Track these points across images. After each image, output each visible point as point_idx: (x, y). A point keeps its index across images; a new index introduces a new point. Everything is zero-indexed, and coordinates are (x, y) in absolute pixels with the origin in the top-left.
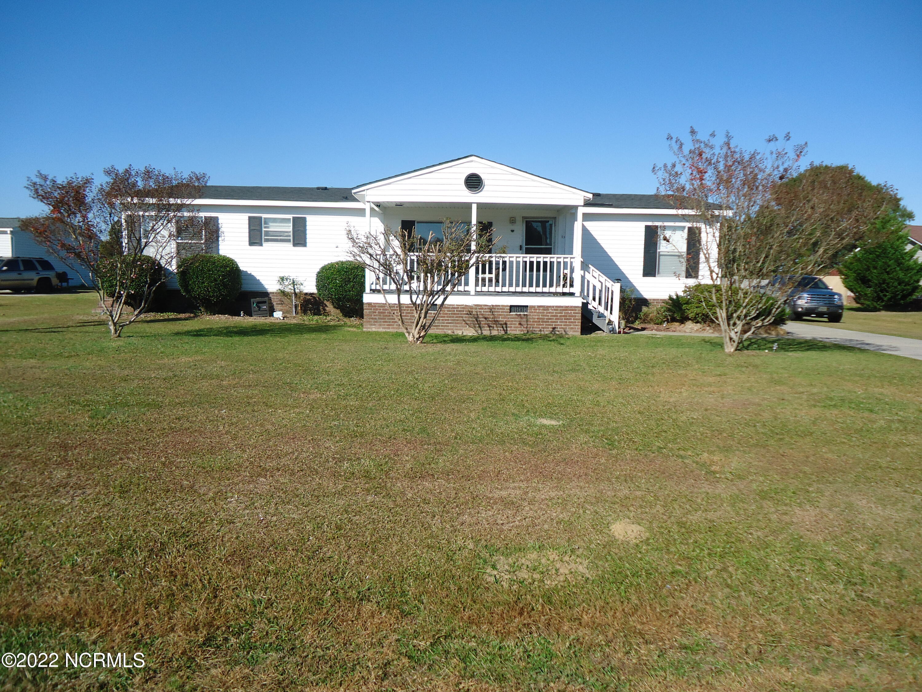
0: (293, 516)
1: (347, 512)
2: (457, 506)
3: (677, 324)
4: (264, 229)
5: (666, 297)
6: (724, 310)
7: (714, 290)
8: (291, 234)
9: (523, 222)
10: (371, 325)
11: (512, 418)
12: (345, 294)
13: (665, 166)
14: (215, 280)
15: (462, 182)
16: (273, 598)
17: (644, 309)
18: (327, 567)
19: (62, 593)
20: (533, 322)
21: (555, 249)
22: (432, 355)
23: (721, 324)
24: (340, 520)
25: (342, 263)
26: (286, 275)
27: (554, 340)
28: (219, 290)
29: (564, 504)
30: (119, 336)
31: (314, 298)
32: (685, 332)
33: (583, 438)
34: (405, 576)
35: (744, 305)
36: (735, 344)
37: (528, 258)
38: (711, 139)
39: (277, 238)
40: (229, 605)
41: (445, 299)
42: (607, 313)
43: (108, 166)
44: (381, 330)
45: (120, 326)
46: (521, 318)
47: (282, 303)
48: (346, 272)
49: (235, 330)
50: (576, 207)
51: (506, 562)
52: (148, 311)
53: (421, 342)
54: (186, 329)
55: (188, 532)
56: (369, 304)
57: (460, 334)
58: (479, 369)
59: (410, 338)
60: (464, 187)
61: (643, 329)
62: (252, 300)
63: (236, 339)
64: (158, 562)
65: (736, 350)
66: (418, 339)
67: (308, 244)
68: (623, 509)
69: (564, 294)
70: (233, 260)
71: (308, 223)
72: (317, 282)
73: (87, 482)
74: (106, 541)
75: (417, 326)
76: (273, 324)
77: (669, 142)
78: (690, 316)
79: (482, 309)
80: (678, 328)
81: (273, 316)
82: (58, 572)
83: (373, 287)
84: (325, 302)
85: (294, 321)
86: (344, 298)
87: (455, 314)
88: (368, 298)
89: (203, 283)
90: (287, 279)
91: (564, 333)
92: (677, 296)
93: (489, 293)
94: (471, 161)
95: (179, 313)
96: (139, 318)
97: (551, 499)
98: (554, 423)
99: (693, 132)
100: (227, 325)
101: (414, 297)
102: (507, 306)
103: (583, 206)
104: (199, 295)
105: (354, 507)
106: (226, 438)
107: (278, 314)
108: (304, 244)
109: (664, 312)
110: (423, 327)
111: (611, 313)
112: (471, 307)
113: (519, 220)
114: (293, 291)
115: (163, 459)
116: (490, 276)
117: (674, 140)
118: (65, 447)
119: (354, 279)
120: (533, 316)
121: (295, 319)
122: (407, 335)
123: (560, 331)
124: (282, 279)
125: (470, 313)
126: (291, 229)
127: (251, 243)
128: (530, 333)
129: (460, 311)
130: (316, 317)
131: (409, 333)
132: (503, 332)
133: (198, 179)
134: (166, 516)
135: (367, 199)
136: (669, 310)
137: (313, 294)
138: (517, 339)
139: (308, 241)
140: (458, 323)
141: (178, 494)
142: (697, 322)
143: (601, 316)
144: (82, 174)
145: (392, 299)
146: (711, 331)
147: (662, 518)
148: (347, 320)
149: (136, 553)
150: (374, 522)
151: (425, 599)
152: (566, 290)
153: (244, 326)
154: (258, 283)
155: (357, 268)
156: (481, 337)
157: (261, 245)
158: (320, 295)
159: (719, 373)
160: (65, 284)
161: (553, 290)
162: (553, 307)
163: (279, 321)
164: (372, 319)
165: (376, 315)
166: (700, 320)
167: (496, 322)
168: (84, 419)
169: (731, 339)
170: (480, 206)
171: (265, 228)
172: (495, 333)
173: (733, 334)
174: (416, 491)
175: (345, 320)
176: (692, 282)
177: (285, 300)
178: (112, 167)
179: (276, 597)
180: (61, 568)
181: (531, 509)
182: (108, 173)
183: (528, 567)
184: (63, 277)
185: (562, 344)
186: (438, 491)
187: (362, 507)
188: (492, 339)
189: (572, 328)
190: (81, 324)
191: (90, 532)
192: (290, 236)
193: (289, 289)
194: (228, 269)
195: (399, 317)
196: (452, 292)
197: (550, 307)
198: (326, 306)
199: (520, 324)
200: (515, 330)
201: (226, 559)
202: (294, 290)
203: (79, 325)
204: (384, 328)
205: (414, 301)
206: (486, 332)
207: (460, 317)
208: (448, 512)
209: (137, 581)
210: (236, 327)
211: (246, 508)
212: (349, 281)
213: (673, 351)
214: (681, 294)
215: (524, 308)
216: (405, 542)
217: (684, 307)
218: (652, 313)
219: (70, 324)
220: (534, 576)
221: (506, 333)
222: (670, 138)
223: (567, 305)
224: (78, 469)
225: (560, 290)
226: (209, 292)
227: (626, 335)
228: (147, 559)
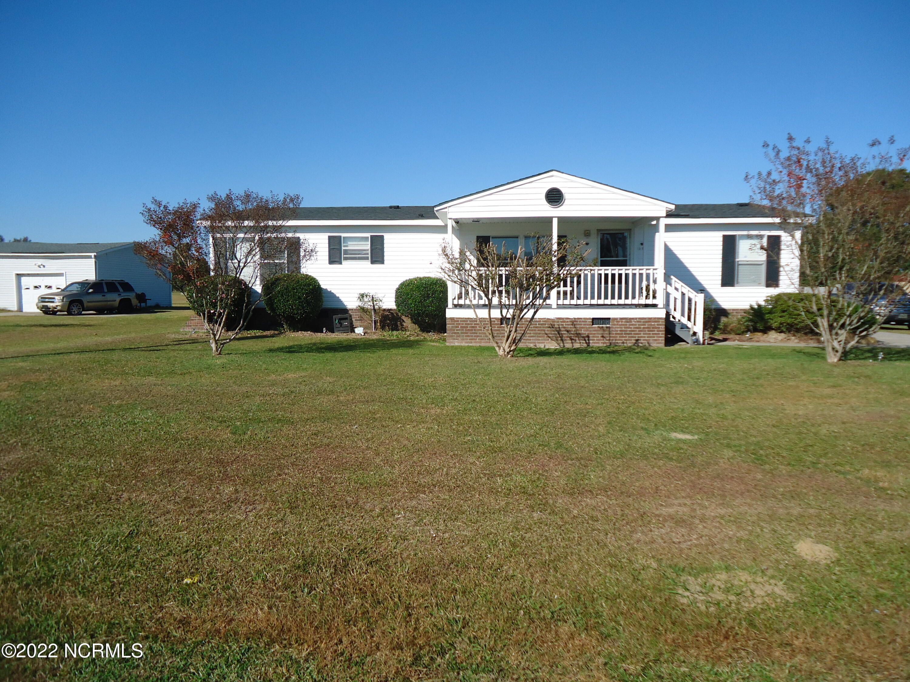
0: (464, 533)
1: (517, 529)
2: (627, 523)
3: (760, 334)
4: (343, 248)
5: (747, 307)
6: (826, 319)
7: (814, 299)
8: (369, 252)
9: (598, 234)
10: (454, 339)
11: (643, 433)
12: (424, 309)
13: (760, 174)
14: (299, 298)
15: (543, 196)
16: (467, 617)
17: (724, 320)
18: (513, 586)
19: (261, 609)
20: (616, 334)
21: (630, 260)
22: (528, 368)
23: (823, 333)
24: (513, 537)
25: (420, 278)
26: (366, 292)
27: (640, 352)
28: (303, 308)
29: (737, 521)
30: (220, 354)
31: (392, 313)
32: (769, 342)
33: (728, 453)
34: (595, 596)
35: (848, 313)
36: (839, 354)
37: (603, 270)
38: (806, 145)
39: (356, 256)
40: (426, 623)
41: (535, 313)
42: (689, 325)
43: (211, 193)
44: (464, 344)
45: (221, 344)
46: (604, 330)
47: (361, 319)
48: (425, 288)
49: (323, 346)
50: (658, 219)
51: (695, 582)
52: (248, 328)
53: (512, 356)
54: (277, 345)
55: (366, 548)
56: (452, 319)
57: (542, 347)
58: (583, 382)
59: (501, 352)
60: (544, 202)
61: (725, 340)
62: (334, 317)
63: (329, 355)
64: (345, 579)
65: (840, 360)
66: (508, 353)
67: (385, 262)
68: (803, 528)
69: (646, 306)
70: (315, 279)
71: (385, 241)
72: (396, 298)
73: (256, 498)
74: (289, 557)
75: (507, 340)
76: (356, 340)
77: (764, 150)
78: (774, 325)
79: (564, 322)
80: (762, 338)
81: (354, 332)
82: (251, 587)
83: (456, 302)
84: (403, 317)
85: (375, 337)
86: (423, 313)
87: (537, 327)
88: (450, 313)
89: (288, 301)
90: (367, 296)
91: (647, 345)
92: (759, 306)
93: (570, 307)
94: (552, 176)
95: (264, 330)
96: (240, 336)
97: (722, 517)
98: (688, 437)
99: (791, 139)
100: (313, 341)
101: (504, 311)
102: (590, 319)
103: (665, 217)
104: (283, 313)
105: (523, 524)
106: (370, 454)
107: (359, 330)
108: (382, 262)
109: (747, 321)
110: (514, 341)
111: (695, 324)
112: (553, 321)
113: (594, 232)
114: (372, 307)
115: (319, 475)
116: (565, 289)
117: (771, 147)
118: (220, 462)
119: (432, 294)
120: (615, 328)
121: (376, 335)
122: (497, 349)
123: (643, 342)
124: (362, 296)
125: (552, 326)
126: (368, 247)
127: (331, 262)
128: (612, 346)
129: (542, 324)
130: (395, 333)
131: (499, 347)
132: (585, 345)
133: (292, 200)
134: (340, 532)
135: (449, 216)
136: (750, 320)
137: (391, 310)
138: (602, 351)
139: (385, 258)
140: (540, 337)
141: (346, 510)
142: (782, 332)
143: (684, 327)
144: (192, 199)
145: (483, 313)
146: (796, 341)
147: (847, 538)
148: (425, 335)
149: (321, 569)
150: (547, 539)
151: (620, 619)
152: (650, 301)
153: (329, 341)
154: (338, 300)
155: (435, 284)
156: (565, 350)
157: (341, 263)
158: (399, 311)
159: (831, 384)
160: (143, 305)
161: (635, 302)
162: (636, 318)
163: (359, 337)
164: (455, 333)
165: (459, 330)
166: (785, 330)
167: (578, 335)
168: (226, 435)
169: (833, 349)
170: (561, 220)
171: (344, 246)
172: (577, 346)
173: (836, 344)
174: (581, 508)
175: (423, 335)
176: (773, 291)
177: (366, 317)
178: (215, 193)
179: (470, 616)
180: (253, 584)
181: (705, 527)
182: (211, 198)
183: (720, 588)
184: (141, 297)
185: (650, 356)
186: (603, 508)
187: (531, 525)
188: (577, 351)
189: (656, 340)
190: (177, 343)
191: (271, 548)
192: (368, 254)
193: (368, 305)
194: (311, 287)
195: (490, 332)
196: (541, 307)
197: (633, 319)
198: (403, 321)
199: (603, 337)
200: (597, 343)
201: (410, 576)
202: (374, 306)
203: (175, 343)
204: (467, 343)
205: (504, 315)
206: (568, 345)
207: (542, 330)
208: (619, 530)
209: (329, 597)
210: (322, 343)
211: (416, 524)
212: (428, 297)
213: (772, 363)
214: (763, 303)
215: (606, 320)
216: (585, 560)
217: (767, 316)
218: (733, 323)
219: (166, 342)
220: (730, 598)
221: (588, 345)
222: (766, 145)
223: (650, 317)
224: (242, 484)
225: (643, 301)
226: (293, 310)
227: (712, 346)
228: (333, 576)
